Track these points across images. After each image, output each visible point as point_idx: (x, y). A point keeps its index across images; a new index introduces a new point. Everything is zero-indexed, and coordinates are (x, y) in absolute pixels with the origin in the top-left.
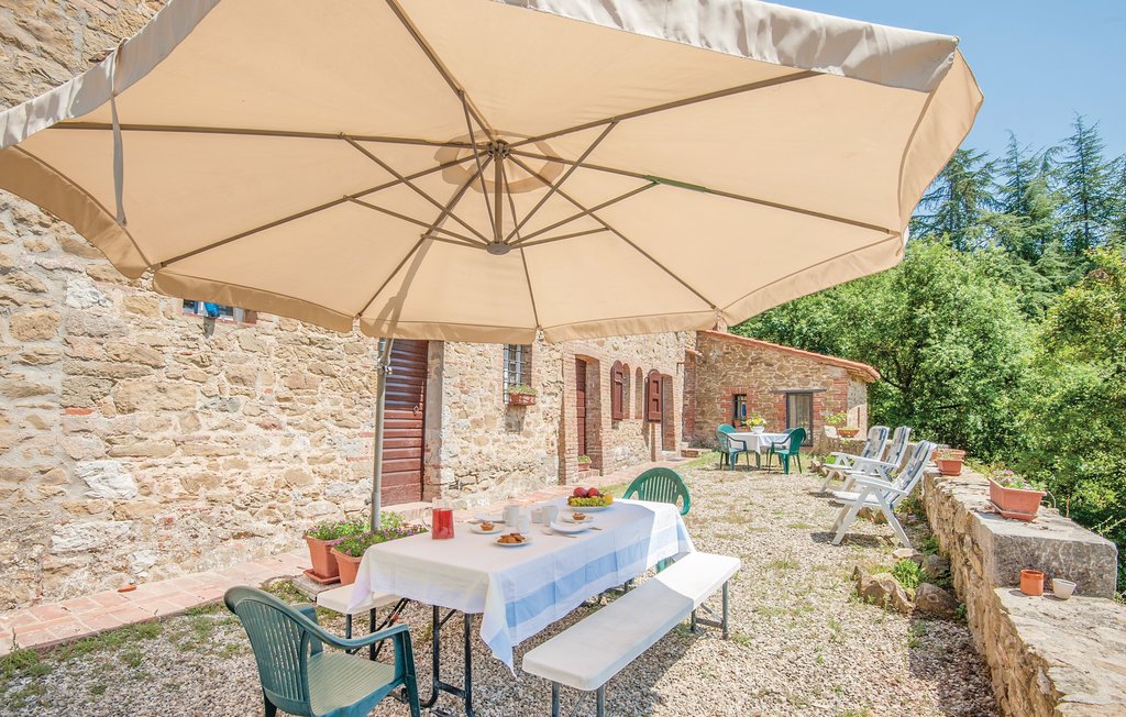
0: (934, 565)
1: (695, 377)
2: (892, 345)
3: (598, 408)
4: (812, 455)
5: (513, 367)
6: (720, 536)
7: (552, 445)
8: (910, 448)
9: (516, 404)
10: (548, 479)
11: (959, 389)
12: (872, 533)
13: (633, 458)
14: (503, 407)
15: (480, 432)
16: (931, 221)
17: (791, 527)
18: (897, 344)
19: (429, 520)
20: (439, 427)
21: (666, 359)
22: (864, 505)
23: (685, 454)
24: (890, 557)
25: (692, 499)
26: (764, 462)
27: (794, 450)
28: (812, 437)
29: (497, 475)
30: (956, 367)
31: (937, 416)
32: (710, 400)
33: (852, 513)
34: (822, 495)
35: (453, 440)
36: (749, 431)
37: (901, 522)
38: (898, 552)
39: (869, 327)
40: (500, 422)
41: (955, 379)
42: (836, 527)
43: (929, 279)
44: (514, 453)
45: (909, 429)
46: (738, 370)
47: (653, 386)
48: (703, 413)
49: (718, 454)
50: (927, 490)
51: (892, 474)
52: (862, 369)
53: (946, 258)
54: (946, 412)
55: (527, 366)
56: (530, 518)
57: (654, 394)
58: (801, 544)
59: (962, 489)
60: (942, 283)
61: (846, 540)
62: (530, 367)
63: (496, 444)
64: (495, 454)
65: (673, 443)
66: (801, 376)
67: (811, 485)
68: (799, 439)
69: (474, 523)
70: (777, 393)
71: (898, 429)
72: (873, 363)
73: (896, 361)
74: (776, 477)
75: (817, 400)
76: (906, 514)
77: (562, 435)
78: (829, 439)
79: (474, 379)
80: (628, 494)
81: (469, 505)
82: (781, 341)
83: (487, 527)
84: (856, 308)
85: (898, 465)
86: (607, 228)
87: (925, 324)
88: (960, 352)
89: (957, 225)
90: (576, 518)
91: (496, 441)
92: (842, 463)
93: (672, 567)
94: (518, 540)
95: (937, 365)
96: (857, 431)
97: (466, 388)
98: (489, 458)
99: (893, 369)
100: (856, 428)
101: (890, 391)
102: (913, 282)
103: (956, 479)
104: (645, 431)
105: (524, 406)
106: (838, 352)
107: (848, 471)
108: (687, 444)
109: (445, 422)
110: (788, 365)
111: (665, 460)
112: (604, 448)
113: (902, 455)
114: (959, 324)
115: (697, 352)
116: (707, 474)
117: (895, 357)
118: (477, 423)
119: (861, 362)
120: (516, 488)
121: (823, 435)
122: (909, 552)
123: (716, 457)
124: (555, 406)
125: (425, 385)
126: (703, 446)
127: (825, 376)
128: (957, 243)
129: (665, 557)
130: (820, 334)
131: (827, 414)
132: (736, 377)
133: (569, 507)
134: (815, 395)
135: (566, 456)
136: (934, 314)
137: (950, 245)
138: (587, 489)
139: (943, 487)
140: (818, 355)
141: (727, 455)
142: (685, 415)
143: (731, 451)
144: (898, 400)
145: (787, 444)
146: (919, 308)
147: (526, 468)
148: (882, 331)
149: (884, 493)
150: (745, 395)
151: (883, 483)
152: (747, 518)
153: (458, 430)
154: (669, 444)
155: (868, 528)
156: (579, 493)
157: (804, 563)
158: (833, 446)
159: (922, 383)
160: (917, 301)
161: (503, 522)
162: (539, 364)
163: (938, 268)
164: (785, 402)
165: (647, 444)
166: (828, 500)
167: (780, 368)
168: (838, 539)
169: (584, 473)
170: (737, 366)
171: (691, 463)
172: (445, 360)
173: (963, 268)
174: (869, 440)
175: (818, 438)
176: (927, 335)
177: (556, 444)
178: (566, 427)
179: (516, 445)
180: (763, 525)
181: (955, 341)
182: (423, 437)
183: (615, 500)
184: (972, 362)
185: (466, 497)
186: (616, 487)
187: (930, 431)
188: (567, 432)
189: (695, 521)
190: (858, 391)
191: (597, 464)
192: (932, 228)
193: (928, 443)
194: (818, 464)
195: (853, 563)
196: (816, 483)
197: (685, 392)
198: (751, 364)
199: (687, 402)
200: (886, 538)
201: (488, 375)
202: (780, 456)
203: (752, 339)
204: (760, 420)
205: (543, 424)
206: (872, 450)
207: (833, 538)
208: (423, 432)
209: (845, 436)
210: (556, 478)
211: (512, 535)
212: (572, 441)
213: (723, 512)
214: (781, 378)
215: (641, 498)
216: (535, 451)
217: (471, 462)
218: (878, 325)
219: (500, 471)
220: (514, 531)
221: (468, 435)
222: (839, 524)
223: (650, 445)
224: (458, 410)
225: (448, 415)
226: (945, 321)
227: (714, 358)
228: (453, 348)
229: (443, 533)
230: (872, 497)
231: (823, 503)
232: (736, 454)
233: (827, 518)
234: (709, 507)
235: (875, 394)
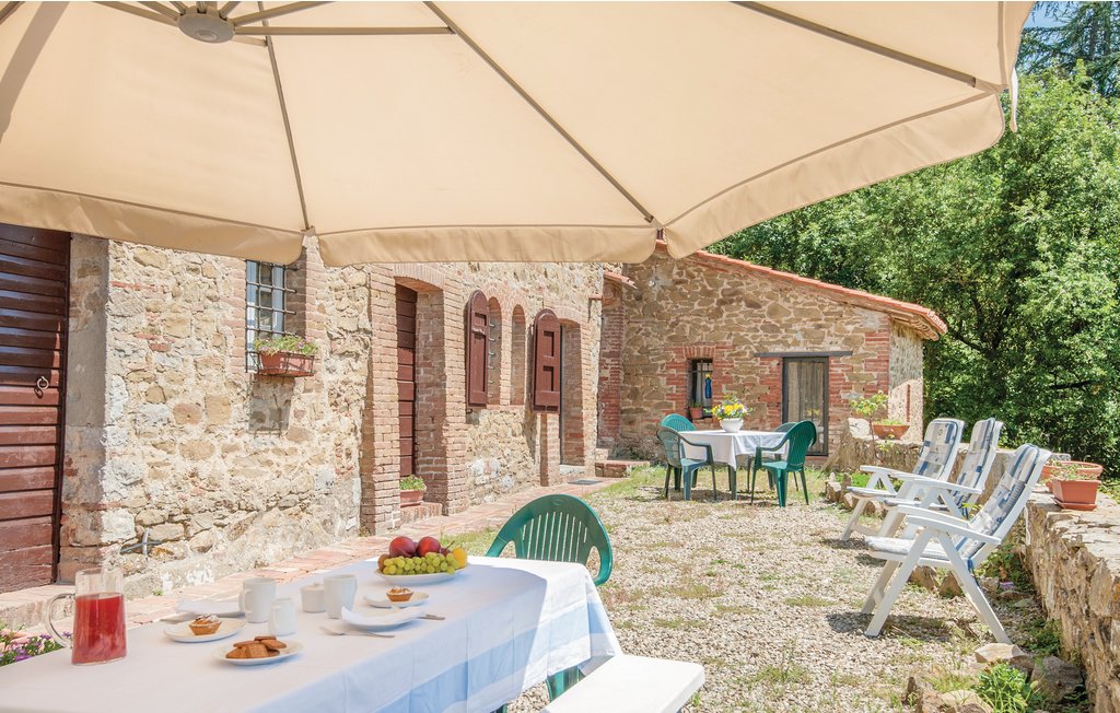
0: (1053, 676)
1: (621, 326)
2: (969, 271)
3: (440, 383)
4: (827, 471)
5: (265, 298)
6: (665, 624)
7: (349, 455)
8: (1000, 459)
9: (274, 374)
10: (339, 524)
11: (1089, 354)
12: (936, 614)
13: (506, 480)
14: (245, 379)
15: (195, 431)
16: (1054, 40)
17: (791, 603)
18: (979, 268)
19: (66, 623)
20: (100, 421)
21: (569, 291)
22: (922, 561)
23: (602, 470)
24: (971, 660)
25: (616, 555)
26: (742, 485)
27: (795, 463)
28: (826, 438)
29: (232, 520)
30: (1084, 311)
31: (1047, 403)
32: (649, 370)
33: (899, 576)
34: (845, 544)
35: (130, 449)
36: (718, 427)
37: (988, 593)
38: (985, 649)
39: (929, 238)
40: (239, 410)
41: (1082, 335)
42: (871, 603)
43: (1044, 149)
44: (269, 473)
45: (999, 425)
46: (698, 313)
47: (544, 341)
48: (635, 394)
49: (661, 471)
50: (1036, 536)
51: (970, 505)
52: (918, 315)
53: (1078, 110)
54: (1064, 396)
55: (296, 298)
56: (298, 601)
57: (546, 358)
58: (812, 635)
59: (1100, 534)
60: (1067, 158)
61: (892, 627)
62: (303, 299)
63: (231, 456)
64: (228, 476)
65: (580, 451)
66: (809, 326)
67: (825, 525)
68: (805, 442)
69: (175, 622)
70: (766, 356)
71: (979, 425)
72: (935, 305)
73: (975, 301)
74: (764, 513)
75: (836, 370)
76: (996, 580)
77: (368, 437)
78: (857, 442)
79: (181, 321)
80: (496, 549)
81: (168, 585)
82: (775, 262)
83: (203, 627)
84: (909, 202)
85: (980, 489)
86: (451, 29)
87: (1031, 234)
88: (1093, 285)
89: (1104, 47)
90: (395, 598)
91: (227, 450)
92: (880, 485)
93: (578, 687)
94: (271, 651)
95: (1048, 308)
96: (905, 428)
97: (161, 340)
98: (213, 485)
99: (970, 317)
100: (904, 422)
101: (964, 356)
102: (1013, 156)
103: (1087, 516)
104: (529, 428)
105: (290, 378)
106: (873, 285)
107: (890, 500)
108: (604, 453)
109: (112, 412)
110: (786, 305)
111: (566, 481)
112: (450, 461)
113: (986, 470)
114: (1093, 235)
115: (625, 279)
116: (641, 507)
117: (974, 293)
118: (187, 413)
119: (915, 302)
120: (271, 545)
121: (845, 435)
122: (1006, 651)
123: (656, 476)
124: (355, 378)
125: (65, 332)
126: (635, 456)
127: (850, 328)
128: (1101, 82)
129: (564, 667)
130: (843, 250)
131: (853, 396)
132: (695, 327)
133: (379, 577)
134: (832, 362)
135: (376, 477)
136: (1047, 216)
137: (1087, 86)
138: (417, 540)
139: (1063, 530)
140: (840, 288)
141: (678, 471)
142: (603, 397)
143: (685, 463)
144: (979, 372)
145: (784, 451)
146: (1021, 204)
147: (294, 504)
148: (954, 246)
149: (956, 540)
150: (709, 361)
151: (953, 521)
152: (714, 588)
153: (147, 427)
154: (571, 453)
155: (928, 605)
156: (401, 549)
157: (816, 671)
158: (863, 454)
159: (1022, 342)
160: (1018, 191)
161: (240, 615)
162: (321, 293)
163: (1060, 129)
164: (780, 374)
165: (533, 453)
166: (856, 553)
167: (773, 312)
168: (876, 626)
169: (411, 511)
170: (696, 307)
171: (612, 488)
172: (112, 277)
173: (1106, 129)
174: (927, 444)
175: (837, 441)
176: (1035, 254)
177: (355, 456)
178: (377, 421)
179: (272, 457)
180: (743, 600)
181: (1085, 266)
182: (59, 444)
183: (472, 560)
184: (1113, 303)
185: (161, 569)
186: (473, 537)
187: (1035, 430)
188: (378, 430)
189: (620, 596)
190: (909, 355)
191: (437, 493)
192: (1056, 51)
193: (1034, 450)
194: (837, 487)
195: (906, 671)
196: (834, 522)
197: (603, 355)
198: (721, 302)
199: (607, 373)
200: (962, 623)
201: (211, 313)
202: (772, 473)
203: (724, 257)
204: (737, 406)
205: (329, 415)
206: (932, 461)
207: (867, 623)
208: (61, 434)
209: (884, 436)
210: (355, 522)
211: (259, 640)
212: (389, 447)
213: (670, 579)
214: (773, 329)
215: (520, 554)
216: (313, 469)
217: (172, 495)
218: (946, 234)
219: (237, 512)
220: (262, 630)
221: (166, 437)
222: (877, 597)
223: (538, 454)
224: (144, 386)
225: (119, 397)
226: (1067, 228)
227: (655, 291)
228: (131, 256)
229: (99, 647)
230: (934, 548)
231: (845, 559)
232: (694, 470)
233: (853, 586)
234: (646, 570)
235: (936, 362)
